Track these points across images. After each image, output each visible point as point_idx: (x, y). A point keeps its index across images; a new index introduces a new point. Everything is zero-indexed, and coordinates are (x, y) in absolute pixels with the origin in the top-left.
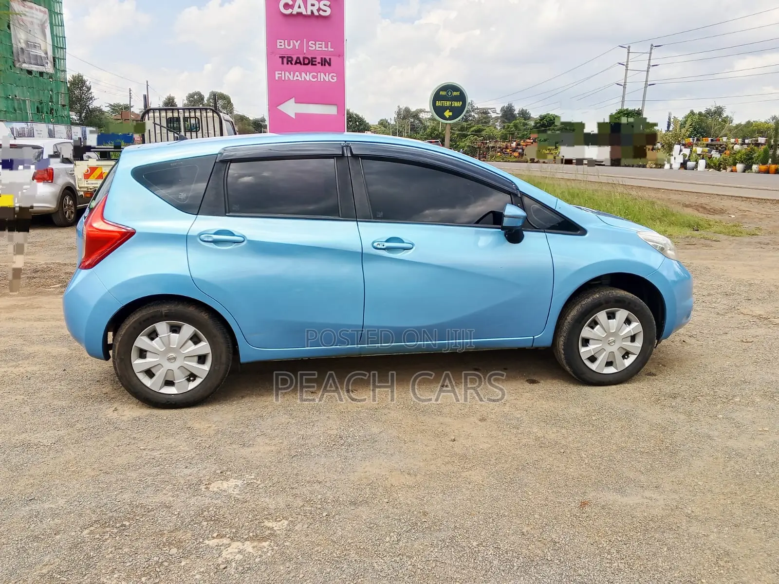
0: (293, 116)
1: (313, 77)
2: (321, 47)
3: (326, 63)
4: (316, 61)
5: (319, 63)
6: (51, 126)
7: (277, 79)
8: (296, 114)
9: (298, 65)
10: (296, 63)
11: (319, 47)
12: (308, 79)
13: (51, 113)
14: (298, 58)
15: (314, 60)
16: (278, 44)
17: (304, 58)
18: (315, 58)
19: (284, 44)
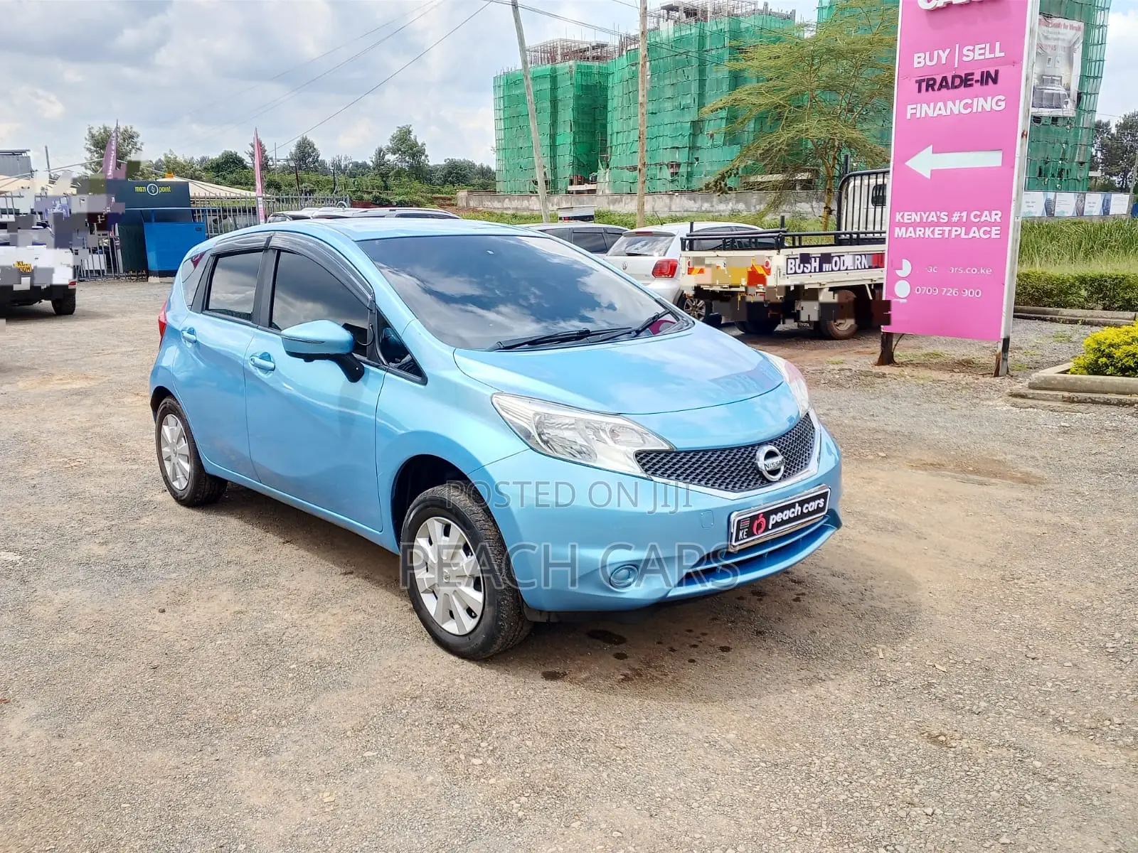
0: (928, 175)
1: (966, 106)
2: (984, 54)
3: (990, 80)
4: (972, 80)
5: (977, 81)
6: (1051, 195)
7: (909, 117)
8: (933, 172)
9: (944, 91)
10: (941, 86)
11: (980, 55)
12: (956, 112)
13: (1060, 175)
14: (945, 79)
15: (970, 77)
16: (916, 60)
17: (954, 77)
18: (972, 74)
19: (925, 59)
